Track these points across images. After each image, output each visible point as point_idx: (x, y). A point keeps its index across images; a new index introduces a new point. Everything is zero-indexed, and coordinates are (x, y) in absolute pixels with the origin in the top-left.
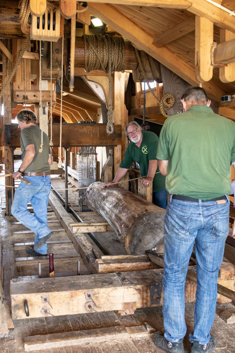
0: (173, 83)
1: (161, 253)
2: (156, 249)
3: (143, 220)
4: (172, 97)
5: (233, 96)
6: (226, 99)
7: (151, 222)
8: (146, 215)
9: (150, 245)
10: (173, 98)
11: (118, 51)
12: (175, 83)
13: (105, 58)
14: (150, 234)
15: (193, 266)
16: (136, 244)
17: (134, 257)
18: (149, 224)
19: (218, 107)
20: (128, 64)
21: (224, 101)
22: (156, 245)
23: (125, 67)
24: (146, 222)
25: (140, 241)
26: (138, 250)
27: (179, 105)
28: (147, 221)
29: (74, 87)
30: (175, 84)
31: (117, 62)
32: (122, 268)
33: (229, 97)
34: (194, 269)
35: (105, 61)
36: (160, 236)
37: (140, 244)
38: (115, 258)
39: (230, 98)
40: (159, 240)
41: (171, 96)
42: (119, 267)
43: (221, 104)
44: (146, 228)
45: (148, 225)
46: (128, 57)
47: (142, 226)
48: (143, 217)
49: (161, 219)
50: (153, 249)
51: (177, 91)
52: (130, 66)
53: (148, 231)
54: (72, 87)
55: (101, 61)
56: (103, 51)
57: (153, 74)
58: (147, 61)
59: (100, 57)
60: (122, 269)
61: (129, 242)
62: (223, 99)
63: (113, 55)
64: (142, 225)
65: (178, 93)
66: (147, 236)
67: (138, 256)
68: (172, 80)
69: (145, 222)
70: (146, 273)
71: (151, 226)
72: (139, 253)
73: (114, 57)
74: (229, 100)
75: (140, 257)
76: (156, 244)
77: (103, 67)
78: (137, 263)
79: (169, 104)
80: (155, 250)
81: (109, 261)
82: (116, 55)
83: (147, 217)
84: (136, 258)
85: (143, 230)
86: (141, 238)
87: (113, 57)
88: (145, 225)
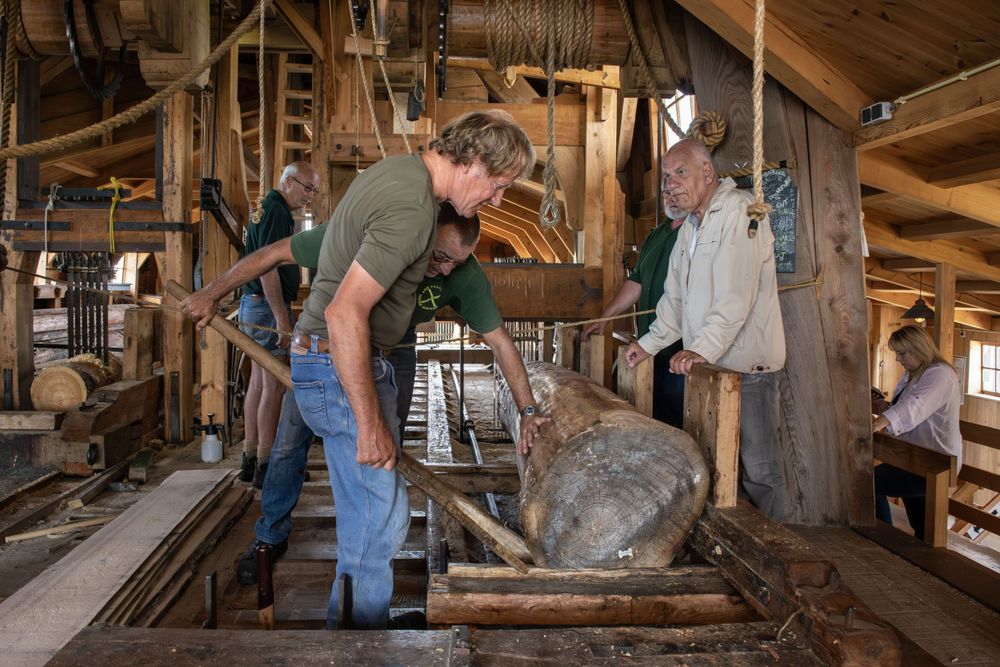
0: (722, 85)
1: (650, 566)
2: (631, 555)
3: (584, 454)
4: (719, 117)
5: (896, 102)
6: (878, 112)
7: (611, 463)
8: (596, 438)
9: (611, 538)
10: (721, 120)
11: (572, 9)
12: (729, 82)
13: (539, 29)
14: (611, 501)
15: (742, 625)
16: (561, 531)
17: (558, 574)
18: (605, 467)
19: (853, 147)
20: (602, 45)
21: (872, 121)
22: (630, 540)
23: (596, 54)
24: (596, 463)
25: (576, 522)
26: (570, 554)
27: (740, 144)
28: (600, 457)
29: (388, 42)
30: (730, 86)
31: (573, 37)
32: (505, 610)
33: (885, 106)
34: (745, 637)
35: (539, 35)
36: (644, 510)
37: (574, 532)
38: (493, 575)
39: (888, 110)
40: (640, 523)
41: (714, 114)
42: (494, 605)
43: (863, 136)
44: (595, 483)
45: (601, 471)
46: (602, 24)
47: (581, 474)
48: (581, 445)
49: (645, 453)
50: (620, 552)
51: (734, 107)
52: (609, 50)
53: (603, 493)
54: (381, 42)
55: (526, 34)
56: (533, 9)
57: (671, 71)
58: (656, 36)
59: (525, 24)
60: (504, 613)
61: (538, 522)
62: (866, 116)
63: (560, 18)
64: (580, 470)
65: (737, 110)
66: (599, 509)
67: (571, 573)
68: (720, 76)
69: (593, 462)
70: (560, 640)
71: (613, 474)
72: (573, 563)
73: (562, 25)
74: (886, 115)
75: (576, 576)
76: (629, 535)
77: (535, 53)
78: (559, 596)
79: (710, 138)
80: (628, 557)
81: (469, 583)
82: (568, 19)
83: (600, 445)
84: (563, 579)
85: (583, 487)
86: (577, 513)
87: (559, 24)
88: (592, 472)
